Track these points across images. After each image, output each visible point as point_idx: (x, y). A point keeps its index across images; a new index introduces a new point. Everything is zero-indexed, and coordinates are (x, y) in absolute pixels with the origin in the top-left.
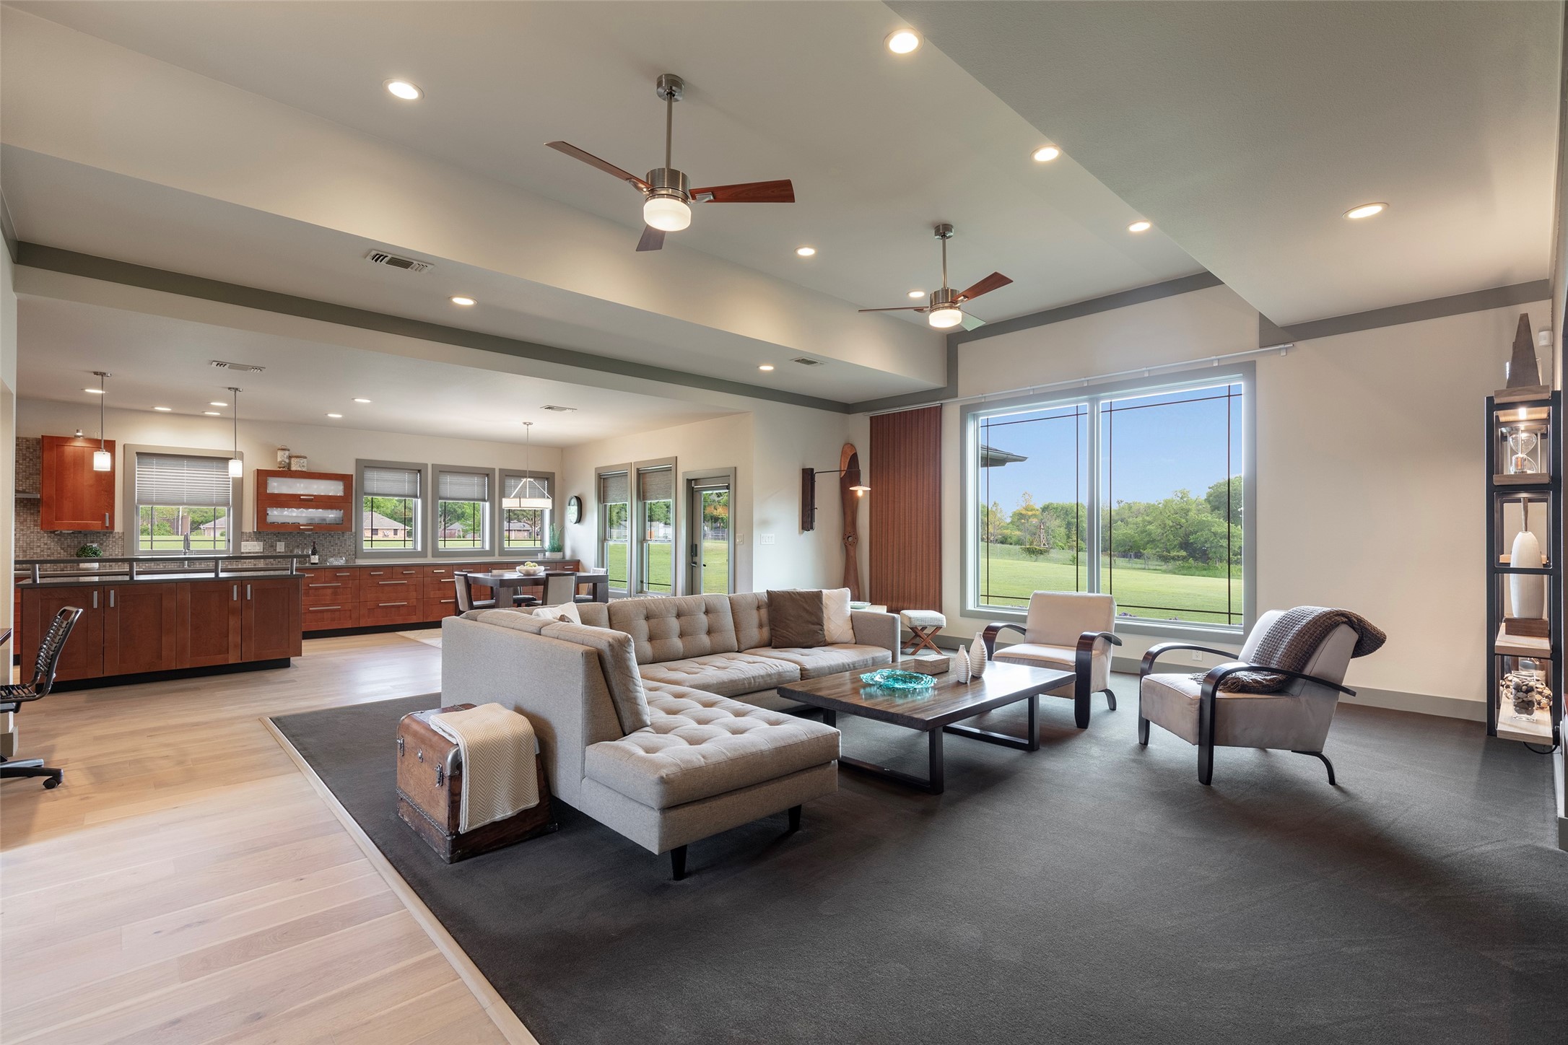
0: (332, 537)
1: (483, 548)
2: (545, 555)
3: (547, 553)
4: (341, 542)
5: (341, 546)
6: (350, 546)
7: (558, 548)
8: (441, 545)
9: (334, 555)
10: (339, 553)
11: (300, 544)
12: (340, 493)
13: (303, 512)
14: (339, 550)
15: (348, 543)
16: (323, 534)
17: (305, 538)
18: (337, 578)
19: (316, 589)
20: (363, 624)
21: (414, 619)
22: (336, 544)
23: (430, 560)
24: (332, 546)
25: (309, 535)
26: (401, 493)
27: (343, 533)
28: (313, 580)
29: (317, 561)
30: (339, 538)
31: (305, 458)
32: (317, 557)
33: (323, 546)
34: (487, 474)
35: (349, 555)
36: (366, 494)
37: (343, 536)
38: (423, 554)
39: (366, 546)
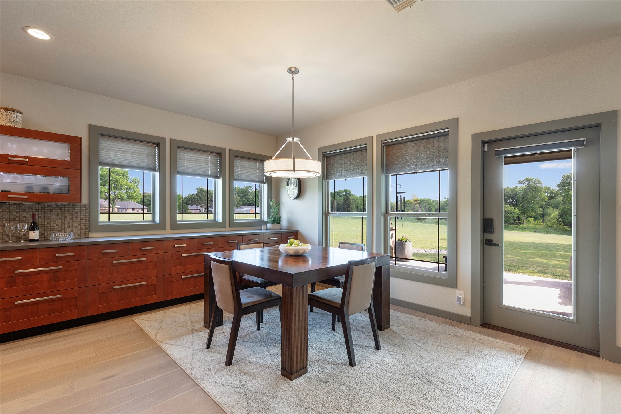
0: (60, 209)
1: (215, 220)
2: (267, 226)
3: (268, 224)
4: (72, 215)
5: (71, 219)
6: (82, 219)
7: (277, 220)
8: (179, 217)
9: (63, 229)
10: (69, 227)
11: (17, 217)
12: (68, 158)
13: (15, 178)
14: (69, 223)
15: (80, 215)
16: (49, 206)
17: (24, 210)
18: (57, 261)
19: (27, 275)
20: (92, 312)
21: (153, 299)
22: (66, 217)
23: (168, 234)
24: (60, 219)
25: (30, 207)
26: (140, 165)
27: (74, 204)
28: (21, 265)
29: (37, 237)
30: (69, 211)
31: (20, 112)
32: (37, 232)
33: (49, 219)
34: (219, 153)
35: (82, 229)
36: (101, 164)
37: (74, 208)
38: (162, 226)
39: (103, 218)
